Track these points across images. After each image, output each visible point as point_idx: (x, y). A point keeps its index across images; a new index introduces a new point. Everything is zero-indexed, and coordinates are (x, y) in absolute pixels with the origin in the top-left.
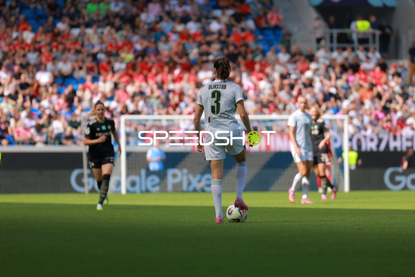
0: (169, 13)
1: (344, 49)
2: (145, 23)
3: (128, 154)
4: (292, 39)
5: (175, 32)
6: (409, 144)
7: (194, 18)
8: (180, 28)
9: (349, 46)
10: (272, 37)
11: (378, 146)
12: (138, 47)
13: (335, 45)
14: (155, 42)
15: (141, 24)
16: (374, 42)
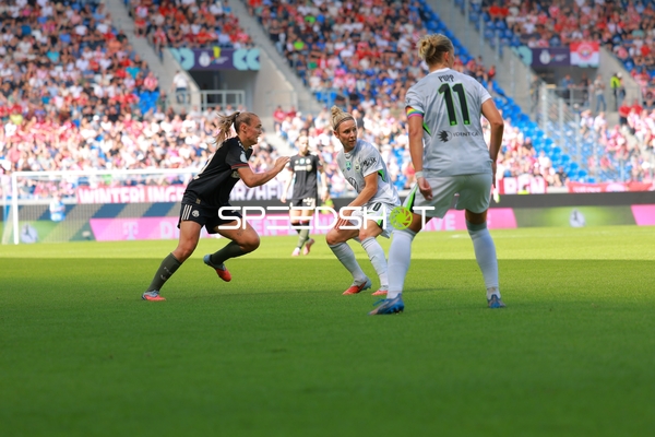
0: (53, 79)
1: (213, 109)
2: (34, 88)
3: (20, 207)
4: (167, 100)
5: (60, 96)
6: (274, 193)
7: (76, 83)
8: (65, 93)
9: (218, 107)
10: (149, 99)
11: (246, 196)
12: (26, 110)
13: (205, 105)
14: (42, 106)
15: (30, 89)
16: (240, 102)
